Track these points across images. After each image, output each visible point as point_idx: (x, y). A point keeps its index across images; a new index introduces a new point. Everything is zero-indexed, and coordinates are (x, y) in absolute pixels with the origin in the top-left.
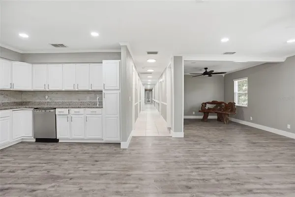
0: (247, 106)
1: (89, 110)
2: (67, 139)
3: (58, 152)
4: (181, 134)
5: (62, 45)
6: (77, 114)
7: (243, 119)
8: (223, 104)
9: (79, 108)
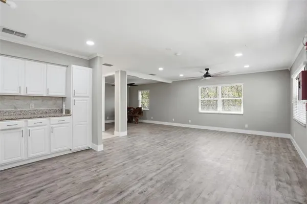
0: (148, 109)
1: (55, 120)
2: (19, 161)
3: (41, 173)
4: (125, 133)
5: (23, 35)
6: (37, 125)
7: (146, 119)
8: (132, 109)
9: (40, 117)
